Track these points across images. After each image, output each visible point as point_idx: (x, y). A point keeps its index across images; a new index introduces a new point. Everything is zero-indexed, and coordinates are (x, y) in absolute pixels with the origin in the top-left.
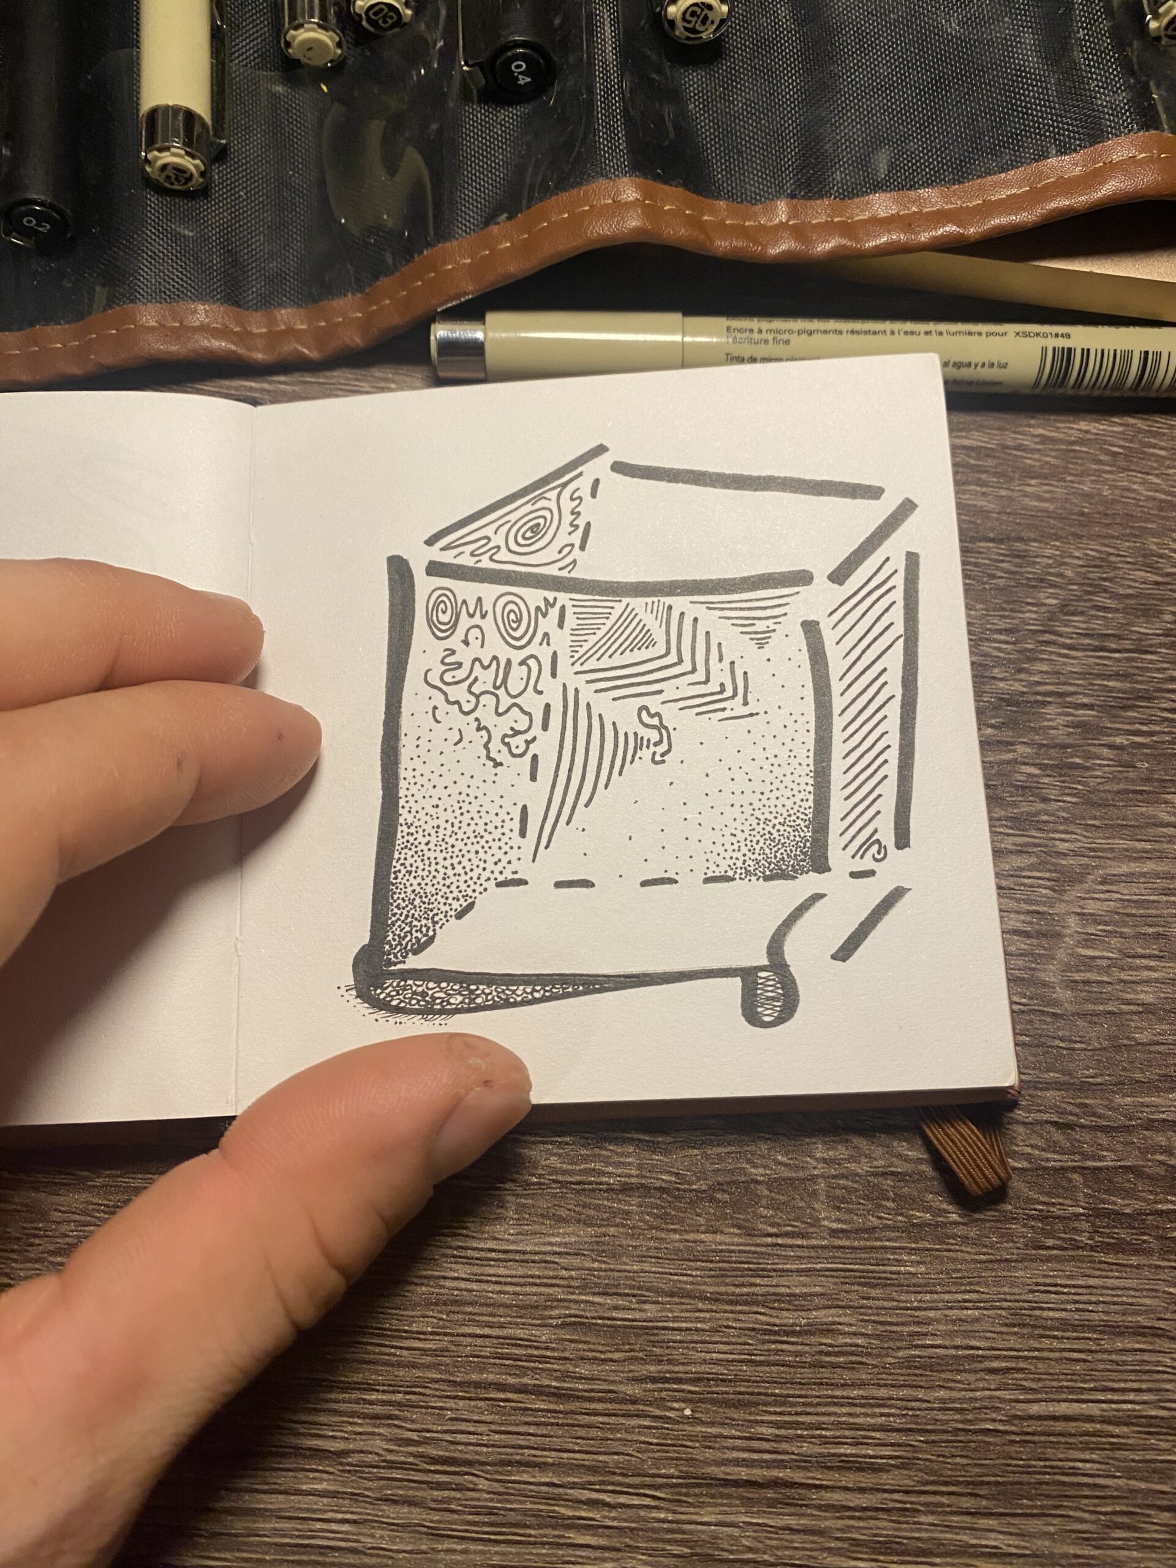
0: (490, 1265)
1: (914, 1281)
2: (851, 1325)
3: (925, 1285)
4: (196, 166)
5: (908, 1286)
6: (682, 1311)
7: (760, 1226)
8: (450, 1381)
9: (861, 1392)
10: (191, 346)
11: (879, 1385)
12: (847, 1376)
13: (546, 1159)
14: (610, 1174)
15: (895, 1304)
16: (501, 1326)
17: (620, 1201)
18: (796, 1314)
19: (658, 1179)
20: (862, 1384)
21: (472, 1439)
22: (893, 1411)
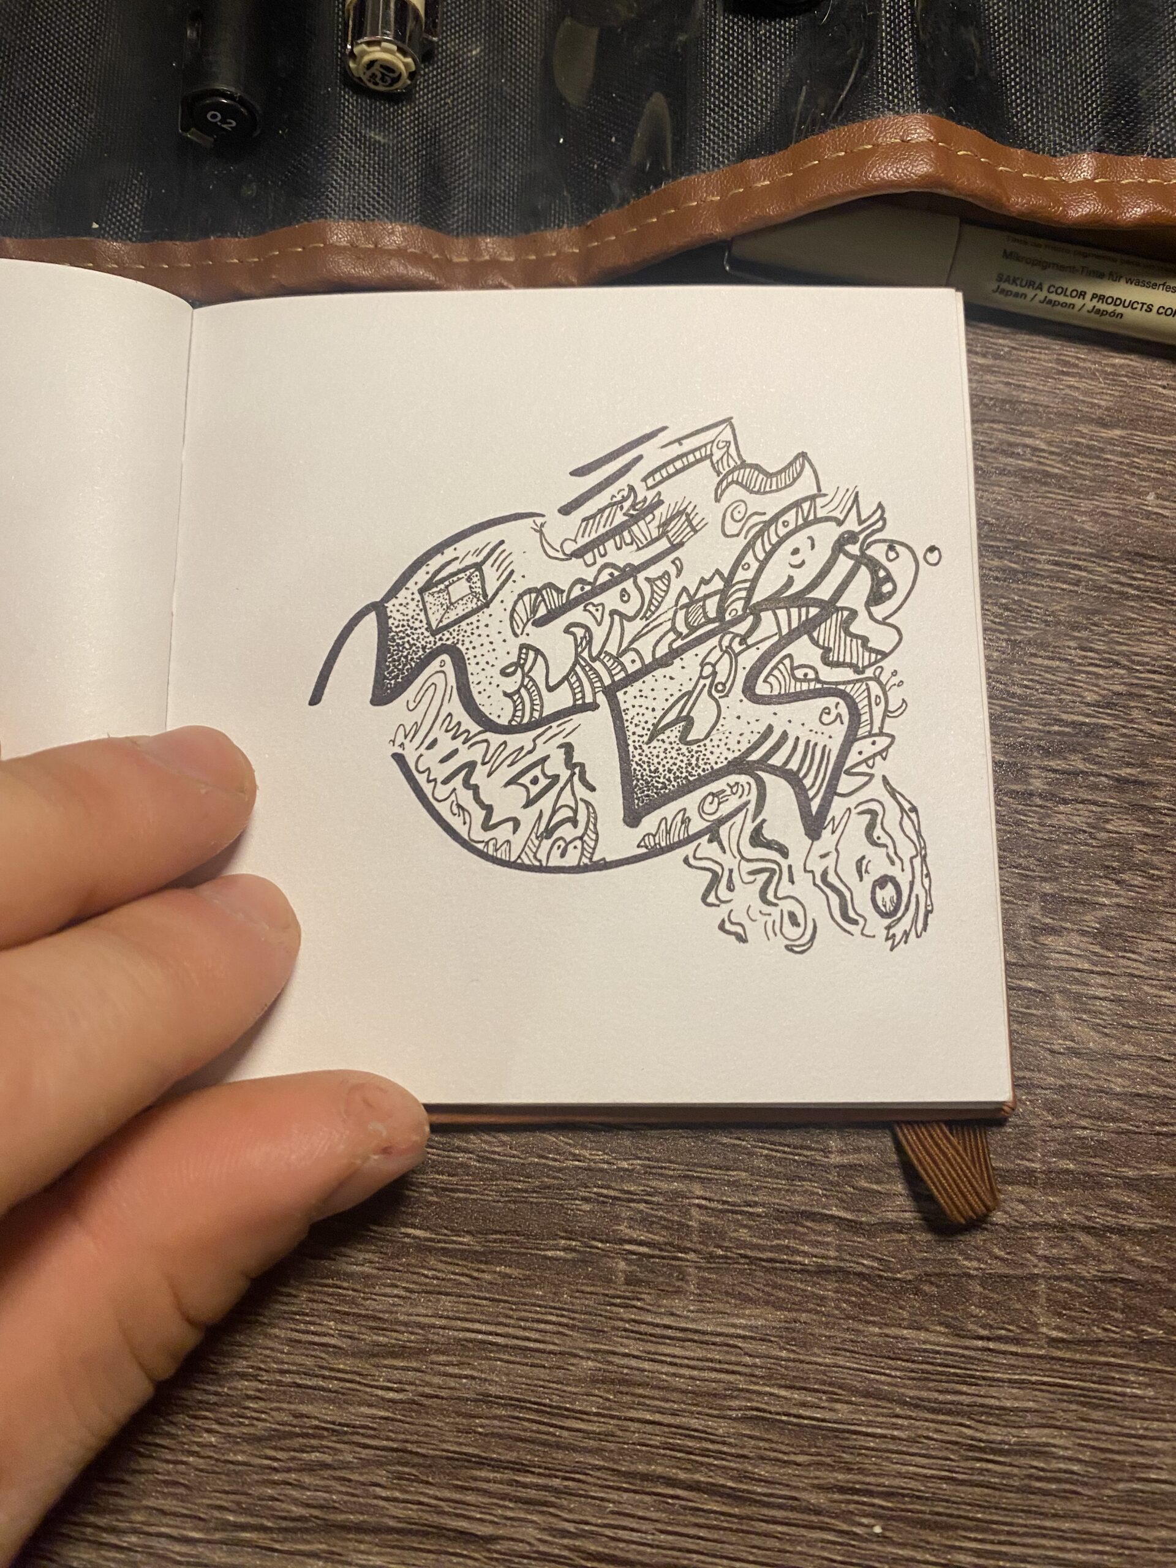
0: (665, 1344)
1: (1141, 1405)
2: (1067, 1448)
3: (1154, 1411)
4: (406, 65)
5: (1133, 1410)
6: (878, 1415)
7: (971, 1327)
8: (614, 1470)
9: (1073, 1526)
10: (385, 272)
11: (1094, 1519)
12: (1059, 1506)
13: (735, 1231)
14: (806, 1254)
15: (1118, 1429)
16: (674, 1414)
17: (814, 1284)
18: (1005, 1430)
19: (858, 1263)
20: (1076, 1516)
21: (635, 1536)
22: (1108, 1548)
